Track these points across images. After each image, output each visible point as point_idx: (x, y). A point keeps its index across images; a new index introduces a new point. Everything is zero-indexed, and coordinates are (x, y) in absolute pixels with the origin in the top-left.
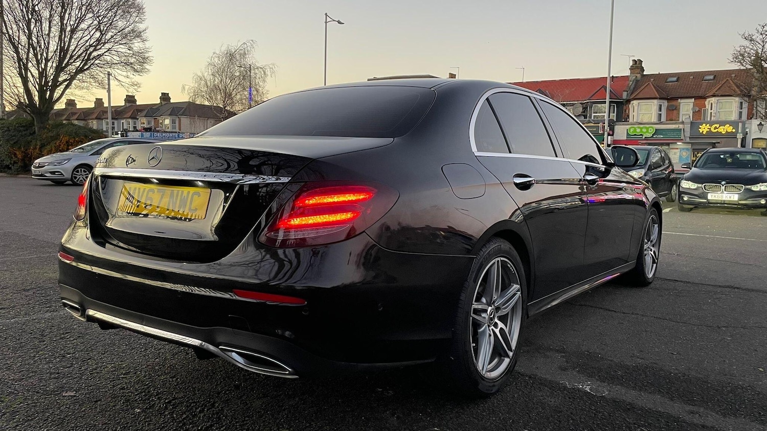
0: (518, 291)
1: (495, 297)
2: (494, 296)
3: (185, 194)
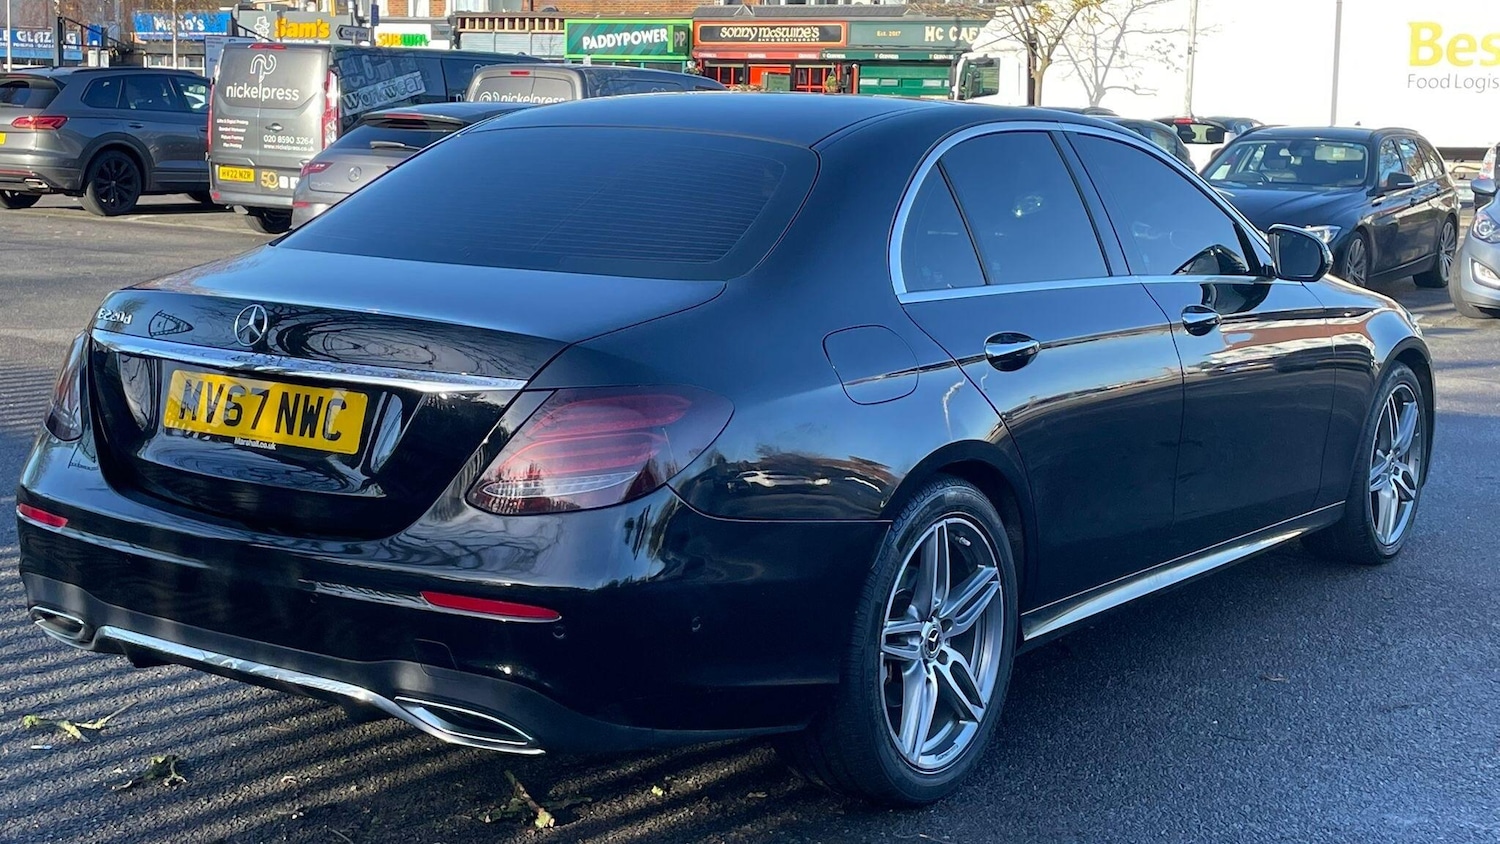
0: (994, 578)
1: (937, 600)
2: (935, 598)
3: (313, 402)
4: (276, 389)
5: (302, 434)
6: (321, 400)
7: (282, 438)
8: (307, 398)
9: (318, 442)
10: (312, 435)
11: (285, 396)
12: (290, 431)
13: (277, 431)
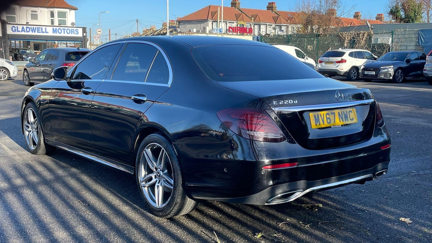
3: (345, 113)
4: (336, 112)
5: (346, 121)
6: (347, 112)
7: (342, 123)
8: (344, 112)
9: (349, 122)
10: (348, 121)
11: (339, 113)
12: (343, 121)
13: (340, 122)
